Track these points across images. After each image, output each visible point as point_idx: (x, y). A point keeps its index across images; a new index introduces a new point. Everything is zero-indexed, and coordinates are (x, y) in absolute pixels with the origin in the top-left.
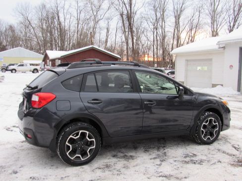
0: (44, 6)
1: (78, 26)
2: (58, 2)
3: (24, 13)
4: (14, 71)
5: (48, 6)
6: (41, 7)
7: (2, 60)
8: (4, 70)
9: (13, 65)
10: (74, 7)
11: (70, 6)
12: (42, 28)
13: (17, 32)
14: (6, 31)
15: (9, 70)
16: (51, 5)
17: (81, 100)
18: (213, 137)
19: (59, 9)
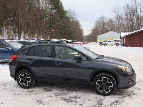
0: (128, 6)
2: (137, 2)
3: (116, 12)
4: (105, 45)
5: (130, 5)
6: (126, 6)
7: (103, 39)
8: (101, 44)
9: (106, 41)
12: (127, 19)
13: (114, 22)
14: (108, 23)
15: (103, 44)
16: (132, 4)
17: (25, 59)
18: (108, 91)
19: (137, 6)
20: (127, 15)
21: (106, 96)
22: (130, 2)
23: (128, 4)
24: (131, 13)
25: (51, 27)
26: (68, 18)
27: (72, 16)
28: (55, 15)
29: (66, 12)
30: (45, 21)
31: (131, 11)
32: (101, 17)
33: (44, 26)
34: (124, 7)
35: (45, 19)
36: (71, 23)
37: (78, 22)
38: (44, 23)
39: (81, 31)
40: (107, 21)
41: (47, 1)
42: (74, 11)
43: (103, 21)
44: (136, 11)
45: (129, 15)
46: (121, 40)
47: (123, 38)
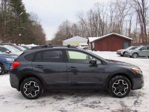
0: (91, 11)
1: (111, 21)
2: (99, 8)
3: (81, 17)
10: (109, 10)
11: (106, 9)
12: (91, 24)
13: (78, 27)
14: (72, 27)
16: (95, 10)
17: (32, 66)
18: (124, 93)
19: (100, 12)
20: (90, 20)
21: (122, 98)
22: (93, 8)
23: (92, 10)
24: (94, 19)
25: (11, 31)
26: (30, 22)
27: (35, 20)
28: (16, 18)
29: (28, 15)
30: (5, 24)
31: (94, 17)
32: (65, 21)
33: (4, 30)
34: (87, 13)
35: (5, 22)
36: (34, 27)
37: (40, 26)
38: (4, 26)
39: (44, 36)
40: (71, 26)
41: (7, 2)
42: (36, 14)
43: (67, 26)
44: (99, 17)
45: (92, 20)
46: (89, 45)
47: (91, 43)
